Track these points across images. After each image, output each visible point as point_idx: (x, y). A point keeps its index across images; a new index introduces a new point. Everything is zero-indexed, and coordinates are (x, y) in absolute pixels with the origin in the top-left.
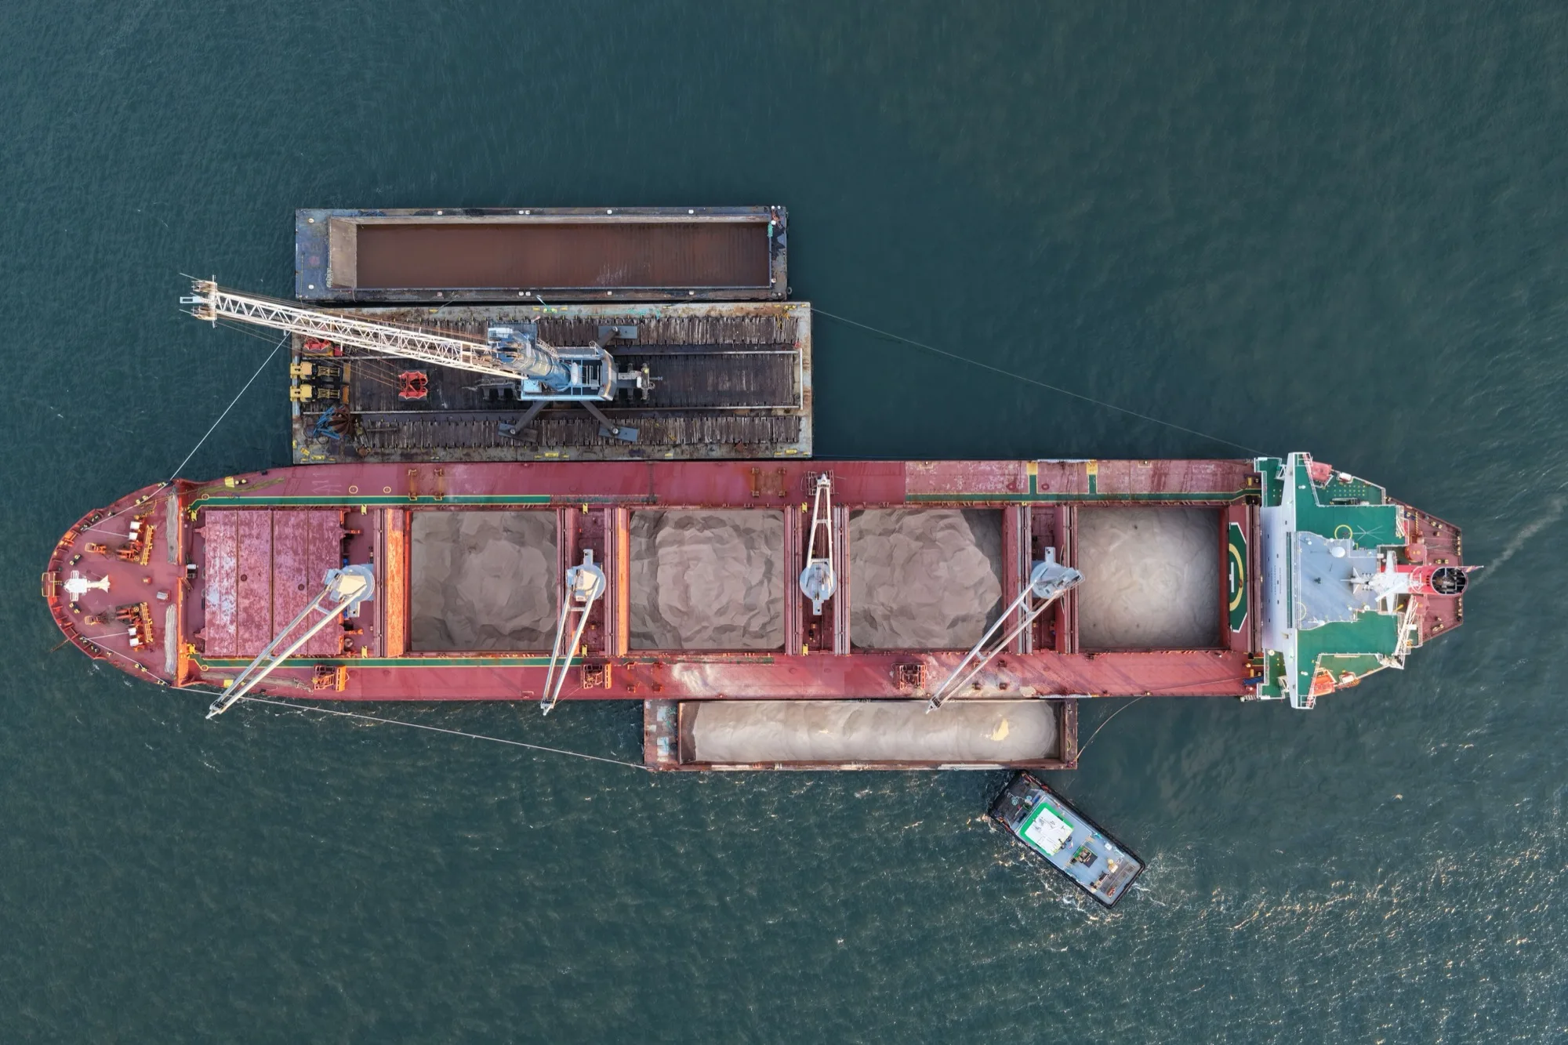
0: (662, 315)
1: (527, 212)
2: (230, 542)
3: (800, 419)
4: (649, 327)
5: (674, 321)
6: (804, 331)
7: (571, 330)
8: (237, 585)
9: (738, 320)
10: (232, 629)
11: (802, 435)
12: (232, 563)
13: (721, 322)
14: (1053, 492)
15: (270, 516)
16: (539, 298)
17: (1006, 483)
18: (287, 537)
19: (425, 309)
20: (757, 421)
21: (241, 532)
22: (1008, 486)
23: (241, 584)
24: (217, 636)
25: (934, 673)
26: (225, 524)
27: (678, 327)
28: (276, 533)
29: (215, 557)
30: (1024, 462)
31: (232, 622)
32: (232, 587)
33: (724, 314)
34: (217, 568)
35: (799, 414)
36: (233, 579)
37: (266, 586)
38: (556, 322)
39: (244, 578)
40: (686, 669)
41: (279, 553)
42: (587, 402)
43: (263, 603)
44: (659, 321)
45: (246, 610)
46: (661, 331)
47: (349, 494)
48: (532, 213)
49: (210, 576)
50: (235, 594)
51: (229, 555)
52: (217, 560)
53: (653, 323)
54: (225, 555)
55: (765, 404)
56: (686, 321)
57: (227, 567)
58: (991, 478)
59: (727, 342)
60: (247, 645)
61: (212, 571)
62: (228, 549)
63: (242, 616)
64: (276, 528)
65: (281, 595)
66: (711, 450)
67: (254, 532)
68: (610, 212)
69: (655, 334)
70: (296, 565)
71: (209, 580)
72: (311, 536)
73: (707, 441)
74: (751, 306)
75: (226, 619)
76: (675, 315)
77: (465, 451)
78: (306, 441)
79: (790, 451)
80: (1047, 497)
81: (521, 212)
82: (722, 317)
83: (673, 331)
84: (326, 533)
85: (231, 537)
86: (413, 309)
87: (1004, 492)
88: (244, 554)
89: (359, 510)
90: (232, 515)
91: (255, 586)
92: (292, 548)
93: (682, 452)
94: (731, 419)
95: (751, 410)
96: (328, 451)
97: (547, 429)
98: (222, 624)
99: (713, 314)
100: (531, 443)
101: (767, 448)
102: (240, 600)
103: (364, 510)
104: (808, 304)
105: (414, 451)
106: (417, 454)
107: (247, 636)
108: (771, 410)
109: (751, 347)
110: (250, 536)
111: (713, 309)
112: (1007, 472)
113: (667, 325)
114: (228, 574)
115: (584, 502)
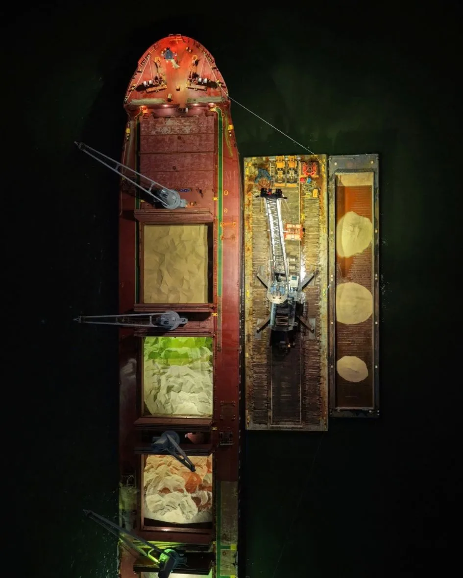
0: (321, 352)
1: (376, 279)
2: (198, 130)
3: (266, 424)
4: (315, 345)
5: (318, 358)
6: (313, 428)
7: (314, 304)
8: (176, 135)
9: (318, 393)
10: (154, 133)
11: (257, 425)
12: (187, 132)
13: (317, 383)
14: (222, 557)
15: (211, 150)
16: (330, 285)
17: (226, 533)
18: (200, 160)
19: (326, 226)
20: (265, 401)
21: (203, 136)
22: (225, 534)
23: (176, 136)
24: (150, 125)
25: (131, 491)
26: (207, 127)
27: (315, 361)
28: (202, 154)
29: (190, 122)
30: (237, 543)
31: (157, 132)
32: (175, 132)
33: (322, 385)
34: (185, 124)
35: (268, 424)
36: (178, 132)
37: (175, 150)
38: (318, 296)
39: (179, 138)
41: (192, 155)
43: (167, 148)
44: (318, 350)
45: (163, 139)
46: (313, 352)
47: (224, 190)
48: (375, 281)
49: (181, 120)
50: (171, 134)
51: (192, 130)
52: (189, 124)
53: (317, 347)
54: (191, 128)
55: (273, 406)
56: (318, 365)
57: (185, 129)
58: (229, 526)
59: (307, 387)
60: (145, 141)
61: (183, 121)
62: (194, 129)
63: (160, 137)
64: (205, 154)
65: (171, 157)
66: (250, 377)
67: (203, 143)
68: (376, 323)
69: (311, 348)
70: (186, 165)
71: (178, 120)
72: (200, 172)
73: (254, 375)
74: (326, 400)
75: (158, 130)
76: (321, 358)
77: (250, 248)
78: (256, 164)
79: (248, 417)
80: (219, 553)
81: (376, 275)
82: (320, 384)
83: (313, 358)
84: (202, 180)
85: (200, 130)
86: (326, 219)
87: (222, 533)
88: (192, 138)
89: (215, 196)
90: (212, 131)
91: (175, 144)
92: (194, 163)
93: (249, 362)
94: (266, 388)
95: (270, 399)
96: (251, 176)
97: (261, 291)
98: (156, 128)
99: (322, 379)
100: (254, 283)
101: (251, 406)
102: (168, 136)
103: (215, 199)
104: (327, 430)
105: (251, 221)
106: (249, 222)
107: (150, 140)
108: (270, 409)
109: (304, 399)
110: (201, 140)
111: (325, 379)
112: (232, 534)
113: (316, 355)
114: (181, 129)
115: (219, 314)
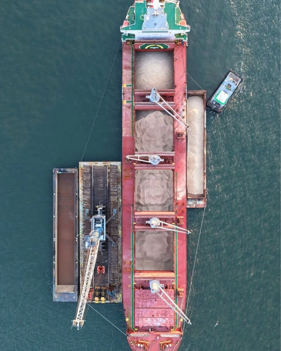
0: (82, 202)
1: (54, 239)
2: (143, 319)
3: (111, 165)
4: (86, 206)
5: (84, 199)
6: (87, 164)
7: (86, 227)
9: (84, 182)
10: (167, 319)
11: (115, 165)
12: (149, 319)
13: (84, 186)
14: (131, 96)
15: (136, 309)
16: (77, 236)
17: (128, 109)
18: (142, 304)
19: (80, 266)
20: (111, 177)
21: (141, 316)
22: (129, 109)
23: (154, 317)
24: (169, 323)
25: (180, 129)
26: (139, 321)
27: (86, 198)
28: (141, 307)
29: (147, 324)
30: (123, 104)
31: (165, 319)
32: (156, 319)
33: (82, 185)
34: (151, 323)
35: (109, 165)
37: (155, 310)
38: (84, 231)
39: (153, 316)
40: (178, 196)
41: (146, 306)
42: (106, 223)
43: (160, 311)
44: (84, 203)
45: (162, 315)
46: (87, 203)
47: (130, 287)
48: (55, 237)
49: (153, 325)
50: (158, 318)
51: (147, 319)
52: (148, 323)
53: (85, 205)
54: (147, 321)
55: (107, 174)
56: (84, 196)
57: (150, 320)
58: (127, 113)
59: (90, 184)
60: (171, 315)
61: (151, 324)
62: (145, 320)
63: (163, 316)
64: (140, 307)
65: (158, 306)
66: (119, 189)
67: (141, 313)
68: (54, 216)
69: (88, 204)
70: (150, 301)
71: (154, 325)
72: (142, 298)
73: (117, 190)
74: (80, 178)
75: (164, 320)
76: (82, 199)
77: (119, 256)
78: (116, 299)
79: (119, 168)
80: (132, 98)
81: (54, 240)
82: (83, 186)
83: (87, 199)
84: (141, 294)
85: (142, 319)
86: (80, 270)
87: (131, 110)
88: (146, 316)
89: (135, 284)
90: (136, 319)
91: (155, 313)
92: (145, 303)
93: (120, 197)
94: (111, 184)
95: (108, 178)
96: (119, 293)
97: (113, 234)
98: (165, 322)
99: (82, 188)
100: (117, 238)
101: (119, 174)
102: (159, 317)
103: (135, 283)
104: (80, 163)
105: (119, 269)
106: (120, 269)
107: (169, 315)
108: (108, 173)
109: (91, 178)
110: (142, 314)
111: (81, 188)
112: (125, 109)
113: (85, 201)
114: (152, 320)
115: (133, 223)
